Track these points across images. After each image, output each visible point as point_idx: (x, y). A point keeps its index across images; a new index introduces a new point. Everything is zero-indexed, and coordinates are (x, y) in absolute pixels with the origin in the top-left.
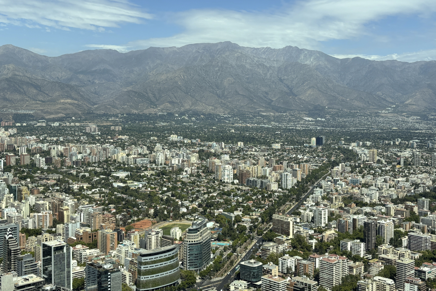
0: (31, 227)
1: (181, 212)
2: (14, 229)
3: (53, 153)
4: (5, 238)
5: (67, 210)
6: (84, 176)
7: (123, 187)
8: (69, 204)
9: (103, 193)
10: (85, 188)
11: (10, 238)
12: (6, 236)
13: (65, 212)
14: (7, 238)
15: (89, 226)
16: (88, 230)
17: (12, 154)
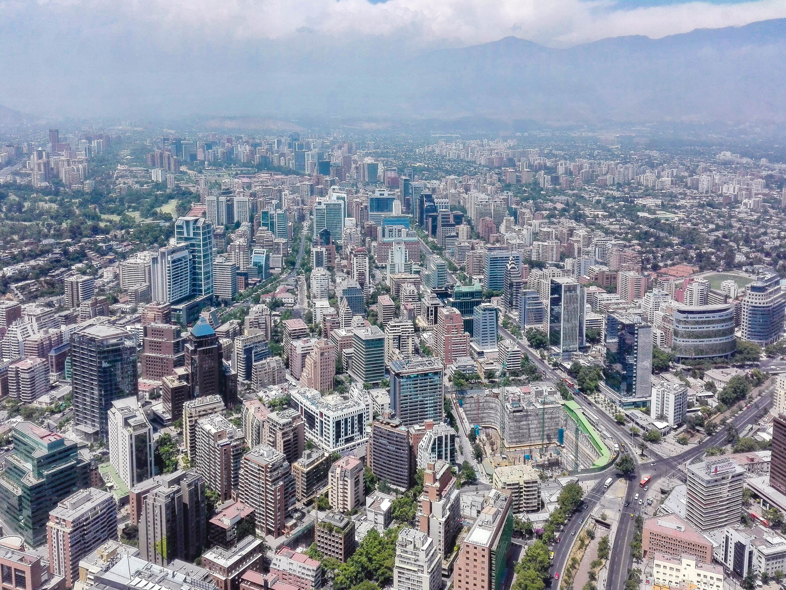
0: (534, 258)
1: (736, 261)
2: (517, 259)
3: (561, 170)
4: (507, 267)
5: (578, 241)
6: (598, 202)
7: (653, 219)
8: (582, 234)
9: (624, 224)
10: (600, 216)
11: (512, 268)
12: (508, 265)
13: (576, 244)
14: (509, 268)
15: (606, 264)
16: (605, 268)
17: (511, 170)
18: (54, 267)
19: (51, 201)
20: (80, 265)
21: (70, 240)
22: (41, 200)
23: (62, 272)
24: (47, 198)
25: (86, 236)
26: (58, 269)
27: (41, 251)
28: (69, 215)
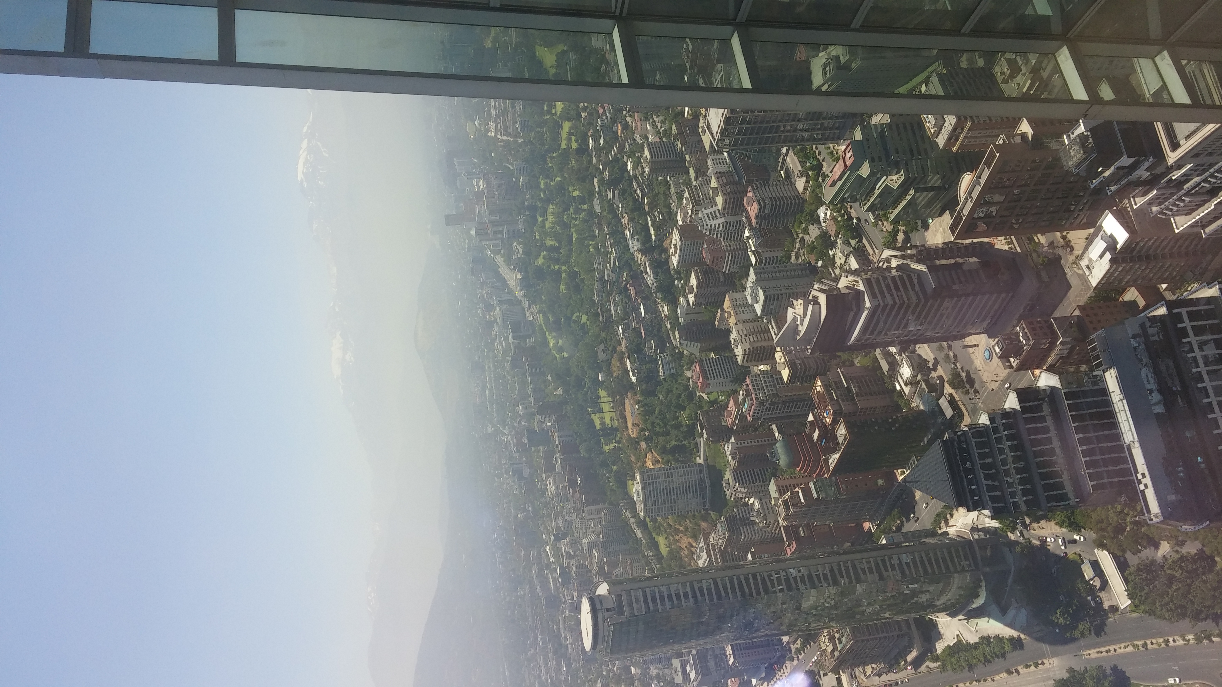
18: (631, 195)
19: (544, 214)
20: (630, 166)
21: (596, 180)
22: (544, 226)
23: (639, 186)
24: (540, 219)
25: (590, 162)
26: (635, 191)
27: (609, 213)
28: (562, 188)
